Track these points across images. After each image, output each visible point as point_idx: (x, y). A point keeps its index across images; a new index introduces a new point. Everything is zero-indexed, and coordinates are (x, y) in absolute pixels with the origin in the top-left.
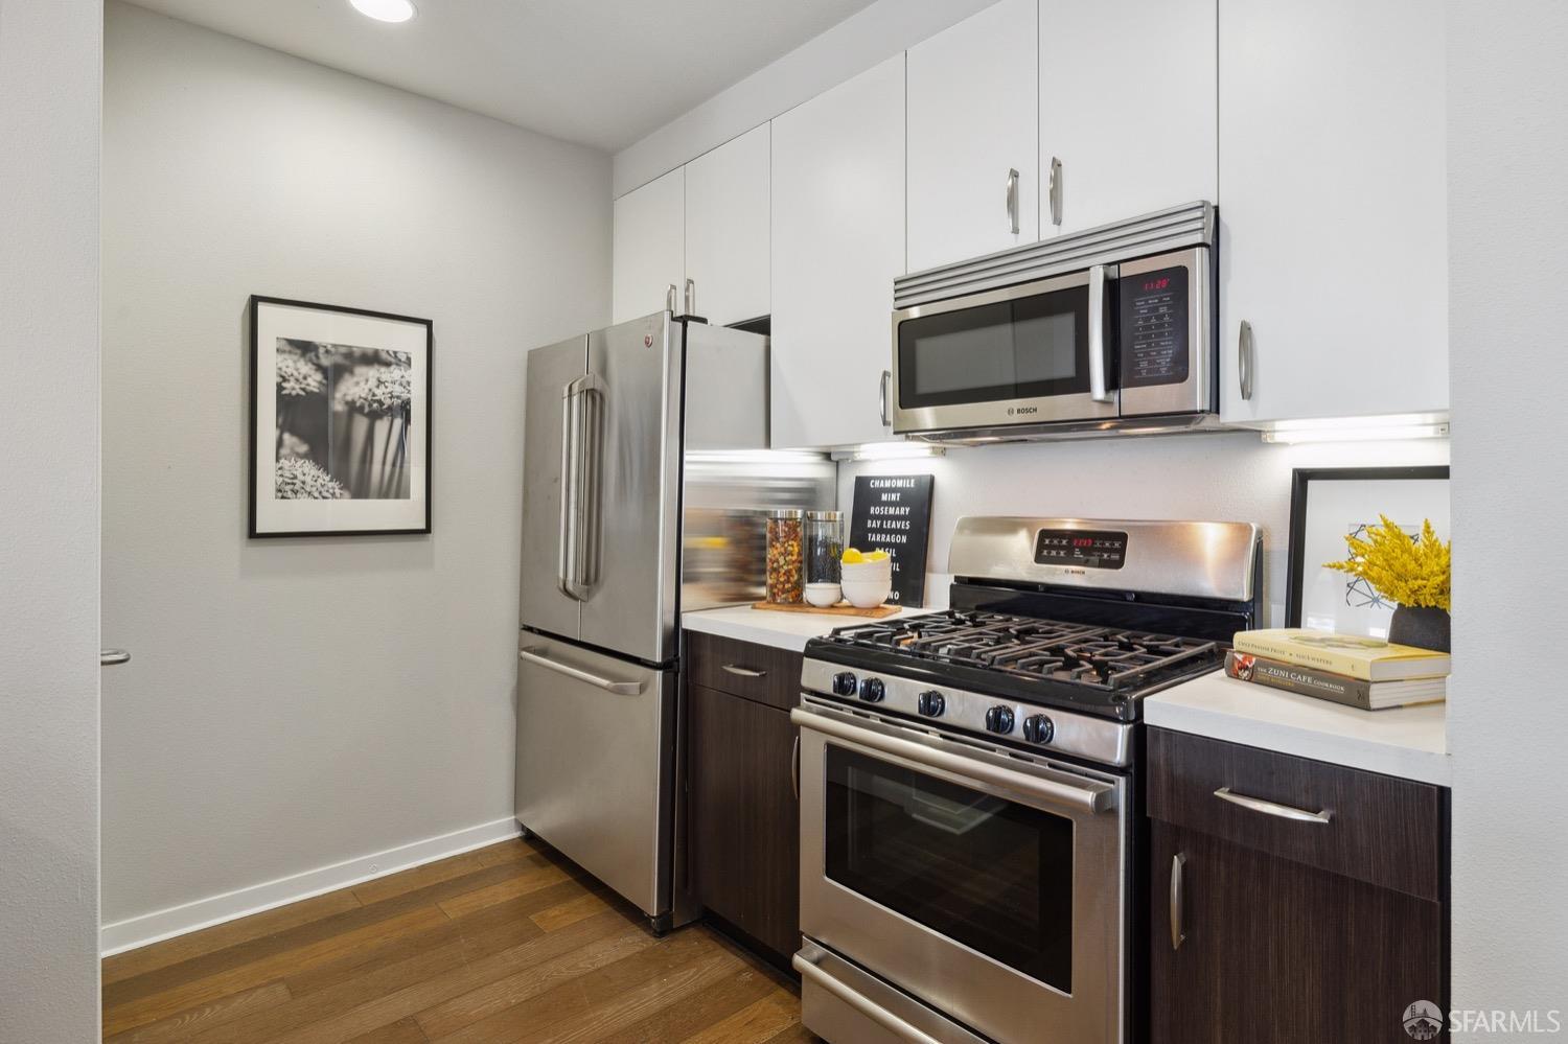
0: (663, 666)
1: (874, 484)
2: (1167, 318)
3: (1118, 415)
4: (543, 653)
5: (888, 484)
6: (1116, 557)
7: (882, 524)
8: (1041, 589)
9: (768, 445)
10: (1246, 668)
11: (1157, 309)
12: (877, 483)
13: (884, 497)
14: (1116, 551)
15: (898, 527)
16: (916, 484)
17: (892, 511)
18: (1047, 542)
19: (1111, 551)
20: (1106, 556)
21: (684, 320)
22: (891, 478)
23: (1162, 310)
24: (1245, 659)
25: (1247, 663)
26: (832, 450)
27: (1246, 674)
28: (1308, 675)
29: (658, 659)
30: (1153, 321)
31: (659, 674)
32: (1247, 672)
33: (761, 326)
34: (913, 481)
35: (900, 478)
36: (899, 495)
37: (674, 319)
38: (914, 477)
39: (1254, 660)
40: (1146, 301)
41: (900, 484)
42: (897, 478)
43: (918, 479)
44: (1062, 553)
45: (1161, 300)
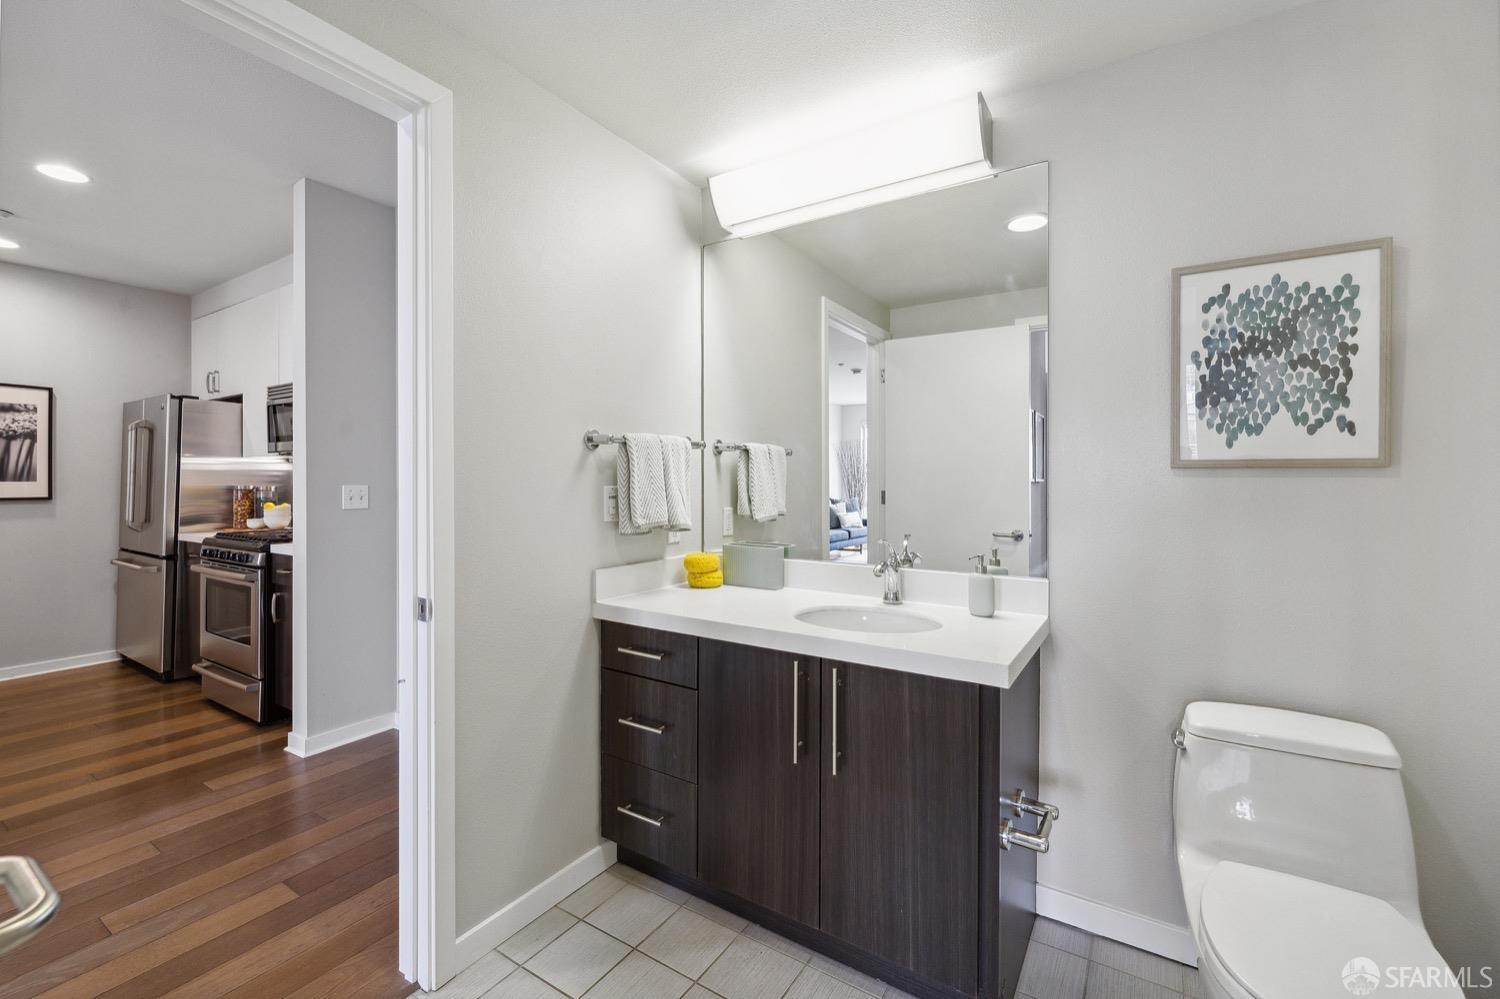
0: (167, 558)
4: (130, 561)
9: (242, 456)
21: (180, 398)
29: (164, 554)
31: (164, 561)
33: (238, 399)
37: (172, 397)
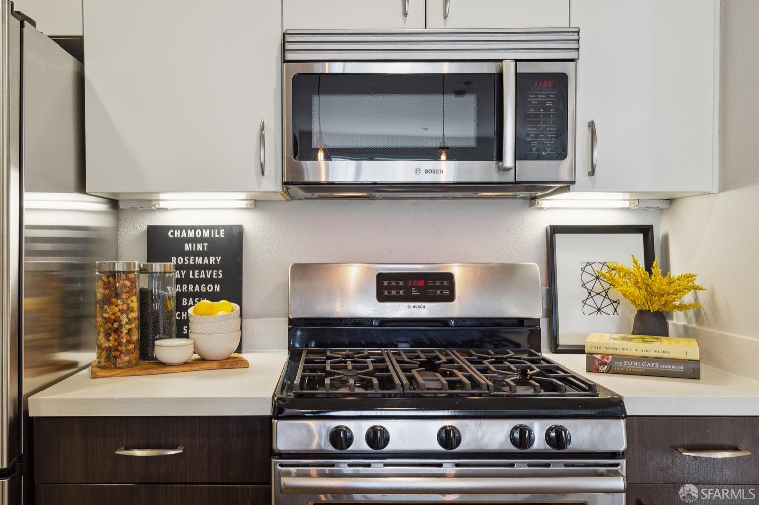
0: (10, 471)
1: (173, 234)
2: (552, 111)
3: (514, 181)
5: (191, 234)
6: (446, 292)
7: (187, 274)
8: (376, 323)
10: (605, 364)
11: (545, 102)
12: (177, 233)
13: (188, 247)
14: (445, 288)
15: (209, 276)
16: (225, 233)
17: (199, 261)
18: (386, 283)
19: (442, 288)
20: (438, 292)
22: (194, 228)
23: (549, 104)
24: (603, 358)
25: (606, 360)
26: (120, 198)
27: (604, 368)
28: (655, 362)
30: (542, 111)
31: (6, 483)
32: (606, 367)
34: (222, 231)
35: (206, 228)
36: (206, 244)
38: (223, 227)
39: (610, 357)
40: (537, 95)
41: (206, 234)
42: (202, 228)
43: (228, 229)
44: (401, 292)
45: (547, 96)
